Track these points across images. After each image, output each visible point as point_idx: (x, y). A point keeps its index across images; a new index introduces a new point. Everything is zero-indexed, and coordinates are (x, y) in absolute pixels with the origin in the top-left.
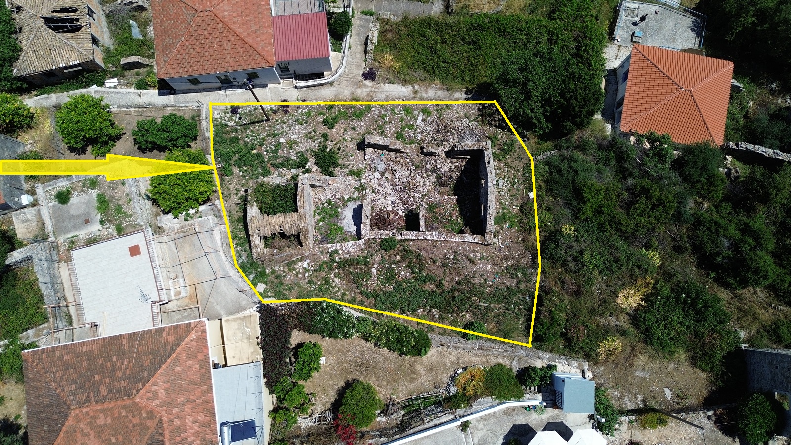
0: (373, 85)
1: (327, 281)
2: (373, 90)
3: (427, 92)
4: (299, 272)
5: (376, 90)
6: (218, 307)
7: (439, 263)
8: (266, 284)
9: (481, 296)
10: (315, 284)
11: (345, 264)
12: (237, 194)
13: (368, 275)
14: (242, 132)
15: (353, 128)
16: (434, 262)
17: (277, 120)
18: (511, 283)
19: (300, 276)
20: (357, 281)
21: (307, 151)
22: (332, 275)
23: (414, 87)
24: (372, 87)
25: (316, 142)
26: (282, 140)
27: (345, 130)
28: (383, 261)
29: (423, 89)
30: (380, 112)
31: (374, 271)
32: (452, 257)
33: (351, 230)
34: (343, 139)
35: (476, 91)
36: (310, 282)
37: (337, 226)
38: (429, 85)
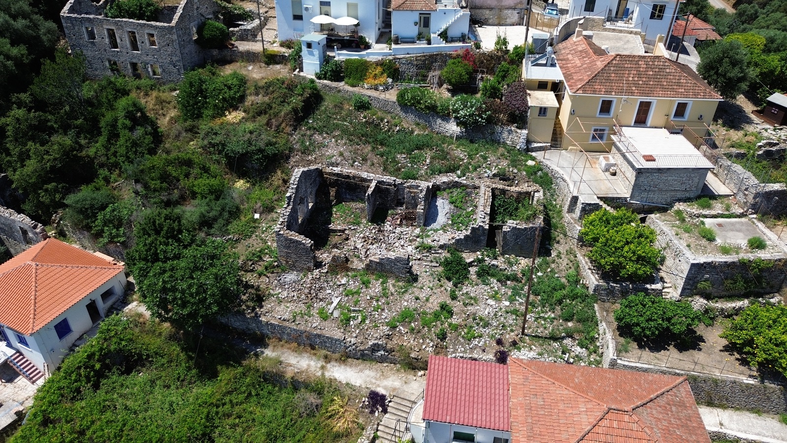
0: (376, 387)
1: (470, 157)
2: (378, 382)
3: (309, 365)
4: (495, 168)
5: (374, 381)
6: (569, 155)
7: (369, 163)
8: (526, 165)
9: (345, 131)
10: (481, 156)
11: (452, 170)
12: (560, 253)
13: (432, 158)
14: (558, 329)
15: (417, 299)
16: (373, 164)
17: (512, 331)
18: (318, 137)
19: (495, 164)
20: (444, 155)
21: (477, 285)
22: (465, 161)
23: (323, 374)
24: (379, 386)
25: (465, 292)
26: (507, 303)
27: (427, 300)
28: (419, 169)
29: (313, 369)
31: (428, 161)
32: (356, 163)
33: (442, 201)
36: (485, 158)
37: (455, 206)
38: (301, 372)
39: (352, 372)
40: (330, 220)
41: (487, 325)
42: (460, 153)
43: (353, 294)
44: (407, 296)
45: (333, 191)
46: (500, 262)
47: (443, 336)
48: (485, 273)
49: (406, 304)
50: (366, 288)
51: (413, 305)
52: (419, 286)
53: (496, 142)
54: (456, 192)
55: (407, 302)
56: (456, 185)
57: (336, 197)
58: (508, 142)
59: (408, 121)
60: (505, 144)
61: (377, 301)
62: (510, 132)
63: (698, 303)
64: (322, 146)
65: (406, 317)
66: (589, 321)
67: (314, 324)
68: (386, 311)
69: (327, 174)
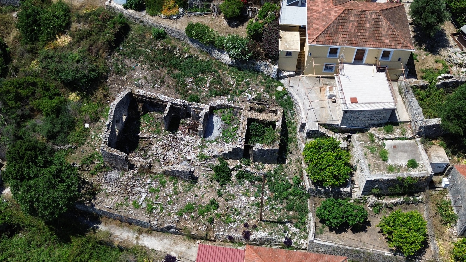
0: (170, 252)
1: (238, 83)
2: (172, 248)
3: (128, 236)
4: (255, 92)
5: (169, 247)
6: (307, 82)
7: (166, 84)
8: (277, 91)
9: (148, 57)
10: (245, 82)
11: (224, 93)
12: (291, 161)
13: (212, 83)
14: (283, 216)
15: (196, 196)
16: (168, 86)
17: (254, 218)
18: (127, 62)
19: (254, 90)
20: (219, 80)
21: (235, 185)
22: (234, 86)
23: (137, 243)
24: (172, 251)
25: (227, 190)
26: (253, 198)
27: (203, 197)
28: (201, 91)
29: (130, 239)
30: (172, 207)
31: (208, 85)
32: (156, 85)
33: (217, 118)
34: (206, 189)
35: (89, 228)
36: (248, 84)
37: (225, 123)
38: (123, 242)
39: (156, 241)
40: (139, 129)
41: (239, 214)
42: (231, 79)
43: (155, 191)
44: (190, 194)
45: (140, 106)
46: (251, 168)
47: (211, 222)
48: (241, 176)
49: (189, 199)
50: (164, 187)
51: (193, 200)
52: (198, 186)
53: (257, 71)
54: (227, 111)
55: (189, 198)
56: (227, 107)
57: (142, 110)
58: (265, 72)
59: (195, 49)
60: (263, 73)
61: (171, 197)
62: (266, 66)
63: (372, 199)
64: (131, 69)
65: (189, 209)
66: (303, 211)
67: (130, 212)
68: (176, 204)
69: (135, 95)
